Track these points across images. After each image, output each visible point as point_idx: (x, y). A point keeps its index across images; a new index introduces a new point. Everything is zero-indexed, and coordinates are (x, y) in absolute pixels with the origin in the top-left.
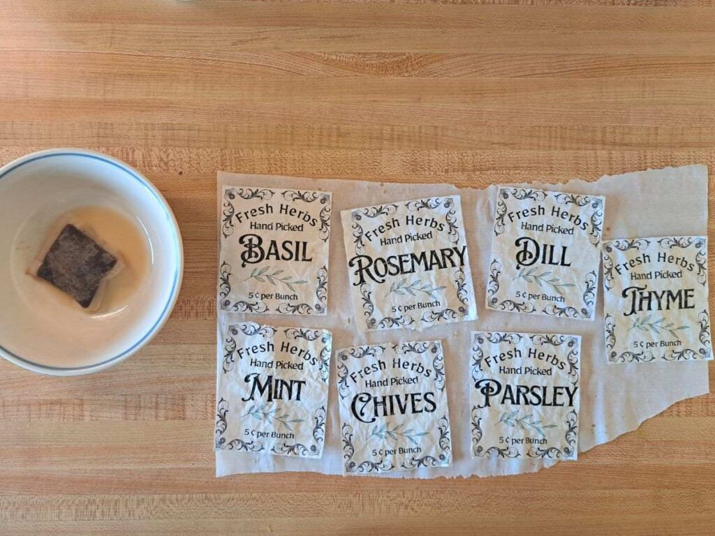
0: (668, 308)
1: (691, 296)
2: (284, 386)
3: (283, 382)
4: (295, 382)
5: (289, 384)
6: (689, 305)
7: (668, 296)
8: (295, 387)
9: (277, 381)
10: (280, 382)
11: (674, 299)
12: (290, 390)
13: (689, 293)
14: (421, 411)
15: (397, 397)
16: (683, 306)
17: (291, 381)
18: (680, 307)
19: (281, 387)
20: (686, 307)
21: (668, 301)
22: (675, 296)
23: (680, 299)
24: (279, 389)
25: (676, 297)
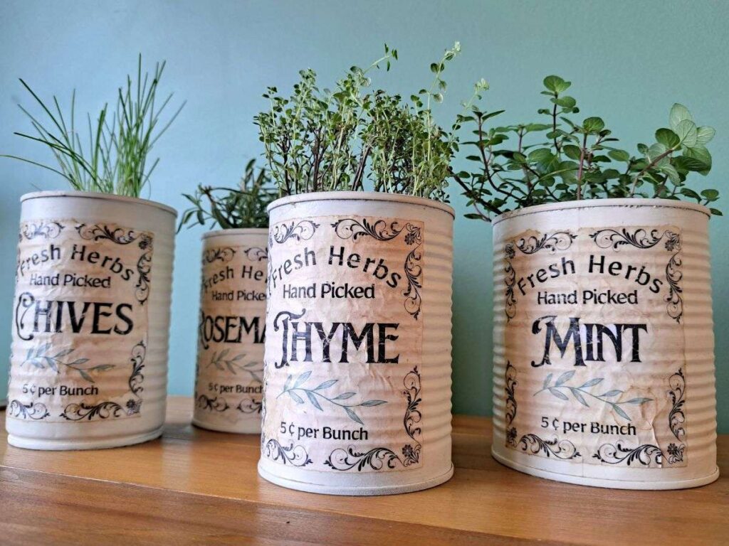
0: (344, 359)
1: (393, 338)
2: (604, 336)
3: (602, 329)
4: (626, 326)
5: (614, 330)
6: (387, 356)
7: (345, 336)
8: (627, 336)
9: (589, 327)
10: (595, 329)
11: (357, 342)
12: (618, 343)
13: (388, 332)
14: (108, 332)
15: (71, 304)
16: (376, 358)
17: (618, 327)
18: (371, 360)
19: (600, 337)
20: (382, 359)
21: (345, 345)
22: (359, 334)
23: (370, 343)
24: (595, 342)
25: (362, 338)
